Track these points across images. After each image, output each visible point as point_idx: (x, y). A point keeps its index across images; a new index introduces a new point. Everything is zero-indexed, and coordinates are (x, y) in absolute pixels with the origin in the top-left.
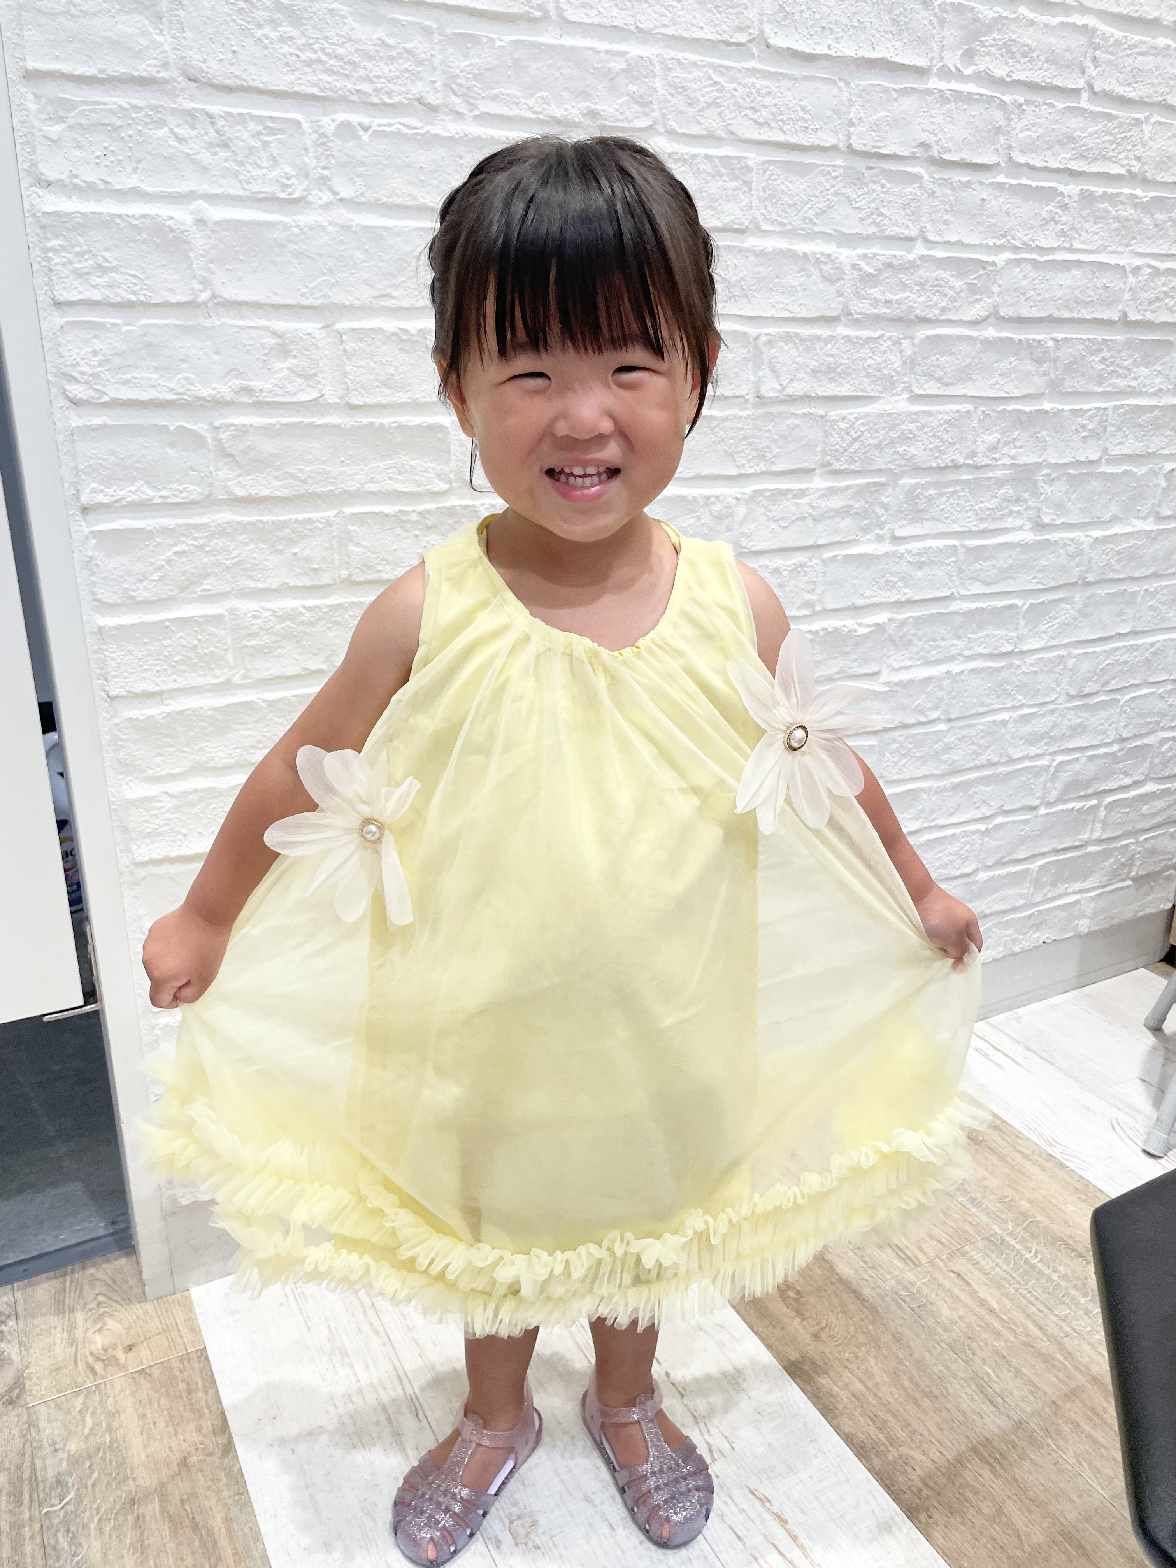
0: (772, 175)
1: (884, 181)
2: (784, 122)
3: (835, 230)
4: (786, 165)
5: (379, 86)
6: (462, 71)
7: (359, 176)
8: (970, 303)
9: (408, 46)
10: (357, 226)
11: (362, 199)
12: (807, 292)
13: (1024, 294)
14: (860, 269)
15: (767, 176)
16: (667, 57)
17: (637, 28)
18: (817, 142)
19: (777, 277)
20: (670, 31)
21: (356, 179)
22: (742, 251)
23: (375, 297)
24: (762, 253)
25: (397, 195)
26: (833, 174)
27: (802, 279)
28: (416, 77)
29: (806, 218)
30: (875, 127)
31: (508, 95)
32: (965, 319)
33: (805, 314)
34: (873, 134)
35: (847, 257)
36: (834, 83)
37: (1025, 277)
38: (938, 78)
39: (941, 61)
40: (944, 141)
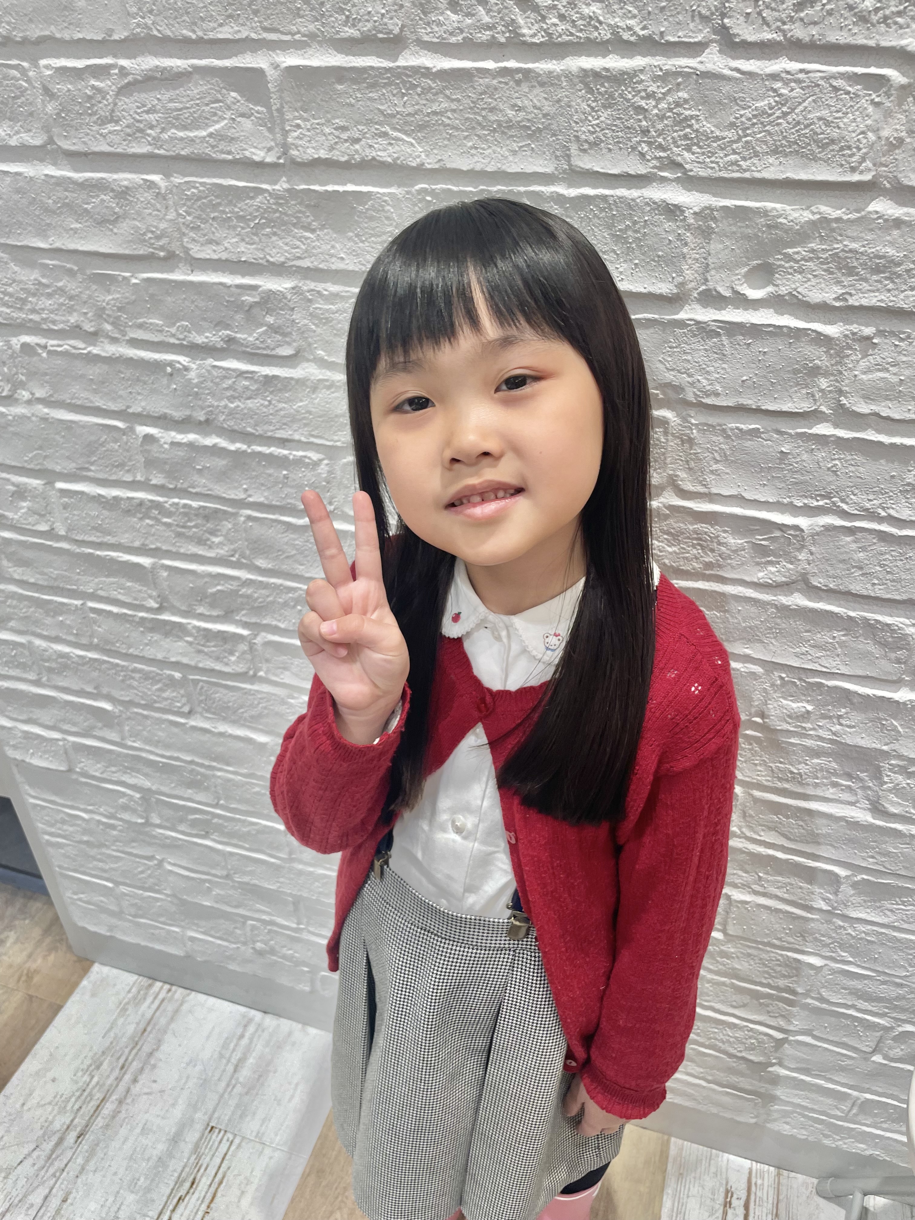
5: (44, 316)
6: (108, 304)
7: (47, 382)
8: (758, 564)
9: (60, 284)
10: (53, 418)
11: (53, 399)
13: (861, 568)
16: (305, 288)
17: (268, 261)
20: (306, 263)
21: (45, 384)
23: (77, 469)
25: (77, 398)
28: (71, 310)
31: (151, 324)
32: (748, 579)
37: (863, 549)
38: (698, 307)
39: (704, 284)
40: (705, 382)
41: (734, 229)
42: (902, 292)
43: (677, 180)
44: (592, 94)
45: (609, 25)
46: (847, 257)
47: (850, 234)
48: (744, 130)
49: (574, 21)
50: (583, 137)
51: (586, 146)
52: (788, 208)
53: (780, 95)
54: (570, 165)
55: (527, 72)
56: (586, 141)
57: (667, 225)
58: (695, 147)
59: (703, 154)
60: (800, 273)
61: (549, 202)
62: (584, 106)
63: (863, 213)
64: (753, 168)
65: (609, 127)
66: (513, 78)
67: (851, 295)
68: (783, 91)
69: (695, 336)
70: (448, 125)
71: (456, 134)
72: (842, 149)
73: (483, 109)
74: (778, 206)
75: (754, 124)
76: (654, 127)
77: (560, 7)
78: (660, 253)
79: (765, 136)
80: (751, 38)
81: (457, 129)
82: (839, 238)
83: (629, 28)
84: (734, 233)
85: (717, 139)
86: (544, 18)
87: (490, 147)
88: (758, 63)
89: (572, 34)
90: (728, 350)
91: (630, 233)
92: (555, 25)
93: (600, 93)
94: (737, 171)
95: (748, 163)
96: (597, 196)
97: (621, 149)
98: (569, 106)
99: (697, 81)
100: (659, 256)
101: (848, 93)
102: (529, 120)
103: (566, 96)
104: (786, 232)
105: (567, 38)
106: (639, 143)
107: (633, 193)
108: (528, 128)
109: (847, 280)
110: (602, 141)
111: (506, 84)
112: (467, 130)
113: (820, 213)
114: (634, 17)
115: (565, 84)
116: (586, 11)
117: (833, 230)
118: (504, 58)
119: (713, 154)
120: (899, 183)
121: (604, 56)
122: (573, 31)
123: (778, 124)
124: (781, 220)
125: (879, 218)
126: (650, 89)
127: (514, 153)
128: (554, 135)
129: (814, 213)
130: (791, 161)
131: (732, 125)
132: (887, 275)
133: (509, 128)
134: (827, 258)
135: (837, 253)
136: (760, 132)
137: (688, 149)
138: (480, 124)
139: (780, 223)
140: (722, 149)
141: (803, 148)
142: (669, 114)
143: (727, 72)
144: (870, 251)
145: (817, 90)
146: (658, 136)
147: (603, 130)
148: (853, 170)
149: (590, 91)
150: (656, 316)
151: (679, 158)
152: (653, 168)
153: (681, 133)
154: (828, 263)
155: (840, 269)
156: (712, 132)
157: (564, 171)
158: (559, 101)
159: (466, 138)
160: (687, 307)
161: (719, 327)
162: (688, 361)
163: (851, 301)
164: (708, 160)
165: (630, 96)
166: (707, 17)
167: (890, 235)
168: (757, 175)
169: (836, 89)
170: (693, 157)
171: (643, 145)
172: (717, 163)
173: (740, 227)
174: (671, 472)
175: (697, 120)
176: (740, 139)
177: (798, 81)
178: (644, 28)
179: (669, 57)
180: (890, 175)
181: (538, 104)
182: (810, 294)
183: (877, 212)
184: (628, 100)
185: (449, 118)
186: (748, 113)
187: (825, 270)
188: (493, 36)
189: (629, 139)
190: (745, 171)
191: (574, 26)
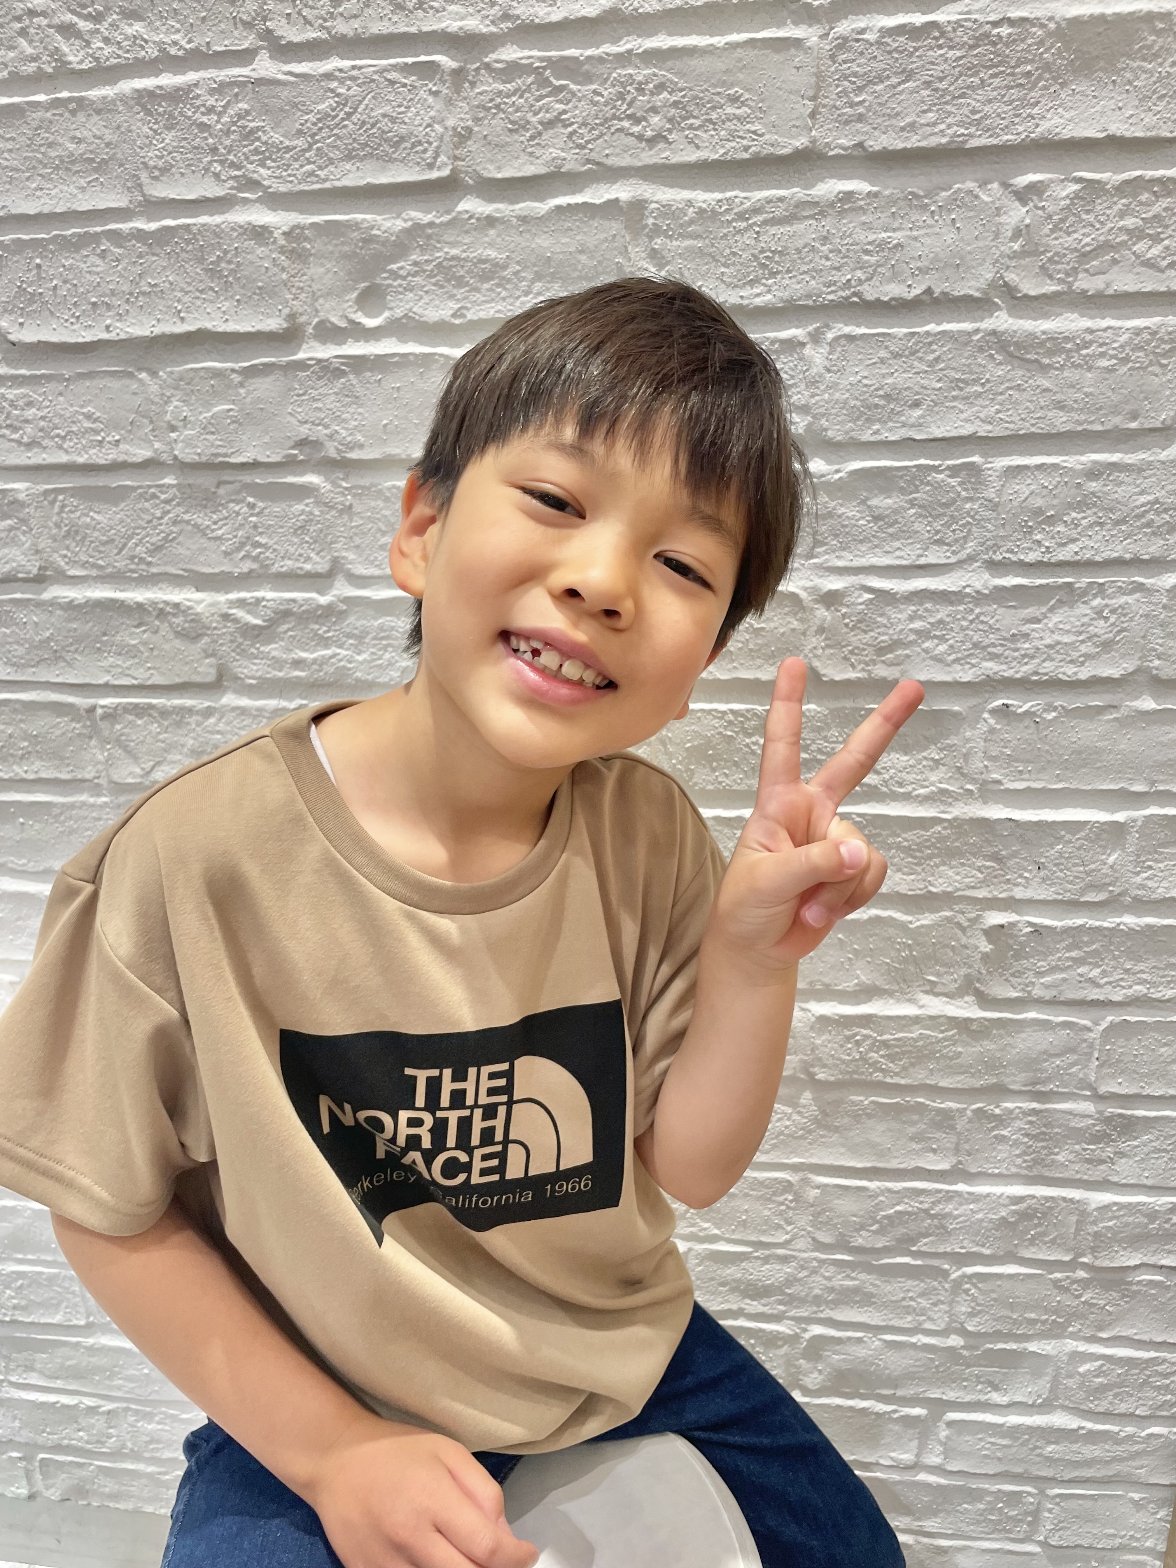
0: (63, 506)
1: (251, 500)
2: (64, 438)
3: (184, 570)
4: (84, 493)
12: (155, 653)
14: (236, 621)
15: (56, 509)
18: (122, 458)
19: (105, 634)
22: (39, 604)
24: (71, 606)
26: (163, 497)
27: (145, 636)
29: (134, 557)
30: (211, 427)
33: (158, 680)
34: (211, 437)
35: (211, 605)
36: (131, 375)
38: (316, 344)
39: (316, 316)
40: (344, 433)
41: (330, 248)
42: (518, 298)
43: (259, 200)
44: (152, 116)
45: (154, 42)
46: (451, 266)
47: (448, 240)
48: (313, 136)
49: (118, 43)
50: (151, 163)
51: (157, 173)
52: (379, 218)
53: (338, 95)
54: (144, 195)
55: (80, 101)
56: (155, 167)
57: (260, 251)
58: (268, 162)
59: (278, 167)
60: (411, 291)
61: (130, 241)
62: (145, 129)
63: (454, 214)
64: (332, 177)
65: (176, 149)
66: (67, 108)
67: (467, 309)
68: (340, 90)
69: (320, 378)
70: (7, 167)
71: (16, 176)
72: (413, 146)
73: (41, 145)
74: (368, 217)
75: (321, 129)
76: (221, 144)
77: (102, 30)
78: (260, 284)
79: (335, 141)
80: (297, 39)
81: (17, 170)
82: (438, 245)
83: (175, 43)
84: (332, 252)
85: (288, 149)
86: (88, 44)
87: (56, 186)
88: (310, 64)
89: (119, 56)
90: (359, 390)
91: (223, 265)
92: (101, 49)
93: (159, 114)
94: (317, 182)
95: (326, 171)
96: (179, 227)
97: (193, 172)
98: (130, 131)
99: (253, 90)
100: (260, 288)
101: (405, 85)
102: (91, 152)
103: (126, 121)
104: (383, 244)
105: (116, 61)
106: (210, 162)
107: (218, 219)
108: (92, 160)
109: (460, 293)
110: (172, 166)
111: (61, 115)
112: (28, 170)
113: (412, 219)
114: (178, 31)
115: (121, 108)
116: (129, 31)
117: (429, 237)
118: (56, 90)
119: (289, 166)
120: (480, 176)
121: (157, 76)
122: (120, 52)
123: (345, 126)
124: (375, 232)
125: (471, 217)
126: (208, 103)
127: (83, 189)
128: (121, 165)
129: (405, 221)
130: (369, 165)
131: (300, 133)
132: (496, 281)
133: (73, 162)
134: (432, 271)
135: (440, 263)
136: (329, 137)
137: (262, 164)
138: (41, 162)
139: (375, 235)
140: (296, 160)
141: (376, 149)
142: (233, 128)
143: (281, 77)
144: (472, 255)
145: (373, 85)
146: (229, 152)
147: (170, 153)
148: (431, 166)
149: (149, 113)
150: (273, 360)
151: (255, 175)
152: (230, 189)
153: (252, 148)
154: (435, 276)
155: (449, 281)
156: (281, 142)
157: (140, 204)
158: (118, 127)
159: (28, 179)
160: (305, 346)
161: (342, 364)
162: (320, 409)
163: (470, 316)
164: (284, 174)
165: (190, 114)
166: (249, 23)
167: (486, 235)
168: (338, 184)
169: (392, 83)
170: (269, 172)
171: (215, 165)
172: (294, 175)
173: (336, 245)
174: (336, 554)
175: (264, 132)
176: (310, 146)
177: (353, 79)
178: (190, 41)
179: (221, 69)
180: (470, 170)
181: (98, 133)
182: (426, 312)
183: (467, 212)
184: (189, 118)
185: (6, 159)
186: (312, 117)
187: (434, 285)
188: (39, 68)
189: (200, 160)
190: (325, 180)
191: (120, 48)
